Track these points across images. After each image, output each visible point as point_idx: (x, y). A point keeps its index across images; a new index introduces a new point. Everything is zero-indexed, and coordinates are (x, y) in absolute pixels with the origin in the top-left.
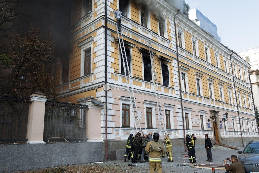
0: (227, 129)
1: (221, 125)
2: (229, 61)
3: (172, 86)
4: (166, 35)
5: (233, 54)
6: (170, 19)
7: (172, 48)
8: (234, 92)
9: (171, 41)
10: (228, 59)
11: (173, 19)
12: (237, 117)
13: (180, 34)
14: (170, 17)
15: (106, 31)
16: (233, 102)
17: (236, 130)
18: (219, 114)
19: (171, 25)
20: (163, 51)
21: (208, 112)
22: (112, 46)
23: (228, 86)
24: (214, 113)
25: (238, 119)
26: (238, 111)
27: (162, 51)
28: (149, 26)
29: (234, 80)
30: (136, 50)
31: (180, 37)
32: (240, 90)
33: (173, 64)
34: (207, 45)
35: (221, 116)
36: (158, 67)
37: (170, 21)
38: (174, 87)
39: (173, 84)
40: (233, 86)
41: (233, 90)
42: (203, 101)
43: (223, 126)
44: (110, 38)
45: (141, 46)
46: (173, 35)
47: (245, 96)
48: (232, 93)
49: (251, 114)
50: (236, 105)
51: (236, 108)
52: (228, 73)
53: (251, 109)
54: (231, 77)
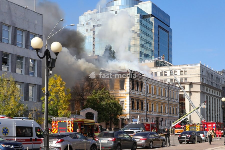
0: (162, 125)
1: (160, 123)
2: (168, 90)
3: (144, 110)
4: (143, 91)
5: (170, 86)
7: (145, 95)
8: (168, 107)
9: (145, 92)
10: (167, 89)
12: (168, 119)
13: (147, 86)
14: (145, 81)
16: (167, 111)
17: (166, 125)
18: (159, 118)
19: (145, 85)
21: (155, 118)
23: (165, 104)
24: (157, 118)
25: (168, 120)
26: (169, 116)
27: (142, 97)
28: (139, 90)
31: (147, 88)
32: (171, 105)
33: (145, 101)
34: (158, 86)
35: (160, 119)
36: (140, 104)
37: (145, 83)
40: (168, 104)
41: (168, 105)
42: (154, 114)
43: (161, 124)
44: (131, 99)
45: (137, 99)
46: (145, 89)
47: (174, 107)
48: (167, 107)
49: (176, 117)
50: (168, 113)
51: (168, 114)
52: (166, 97)
53: (177, 114)
54: (168, 98)
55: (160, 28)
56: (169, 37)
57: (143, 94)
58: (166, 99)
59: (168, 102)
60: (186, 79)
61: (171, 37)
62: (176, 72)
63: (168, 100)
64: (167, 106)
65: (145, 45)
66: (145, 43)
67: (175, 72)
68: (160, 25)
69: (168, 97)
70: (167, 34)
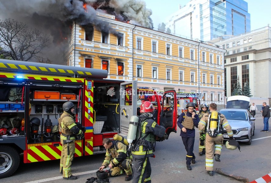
2: (197, 50)
3: (126, 75)
4: (124, 45)
6: (129, 32)
7: (128, 51)
8: (198, 73)
9: (128, 47)
11: (132, 32)
12: (197, 91)
13: (139, 39)
14: (129, 31)
15: (75, 52)
16: (196, 80)
18: (175, 89)
19: (130, 36)
20: (120, 54)
21: (162, 89)
22: (79, 59)
23: (190, 70)
24: (170, 89)
26: (199, 87)
29: (199, 65)
30: (97, 58)
32: (205, 71)
33: (128, 61)
34: (170, 42)
35: (177, 90)
36: (115, 65)
37: (128, 33)
38: (128, 75)
39: (127, 73)
40: (198, 69)
41: (198, 71)
42: (158, 82)
44: (78, 55)
45: (100, 55)
46: (130, 43)
47: (213, 75)
48: (196, 74)
49: (218, 88)
50: (198, 82)
51: (198, 84)
52: (194, 59)
53: (220, 84)
54: (197, 62)
55: (233, 12)
56: (246, 21)
57: (124, 50)
58: (194, 63)
59: (197, 67)
60: (251, 47)
61: (249, 21)
62: (239, 42)
63: (198, 64)
64: (196, 72)
65: (218, 28)
66: (218, 27)
67: (237, 42)
68: (233, 9)
69: (198, 60)
70: (244, 17)
